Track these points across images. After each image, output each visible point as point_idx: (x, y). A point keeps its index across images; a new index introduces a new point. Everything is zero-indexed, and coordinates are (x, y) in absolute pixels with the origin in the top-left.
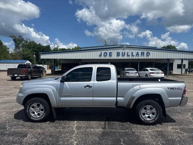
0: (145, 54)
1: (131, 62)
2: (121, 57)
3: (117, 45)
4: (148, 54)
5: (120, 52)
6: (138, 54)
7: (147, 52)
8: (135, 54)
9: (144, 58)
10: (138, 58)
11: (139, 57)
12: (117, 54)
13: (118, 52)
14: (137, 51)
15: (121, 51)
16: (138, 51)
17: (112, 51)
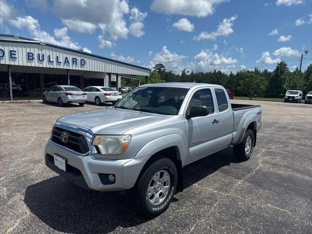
0: (79, 62)
1: (44, 74)
2: (35, 64)
3: (13, 37)
4: (83, 63)
5: (33, 52)
6: (66, 61)
7: (82, 60)
8: (61, 60)
9: (77, 69)
10: (68, 68)
11: (69, 65)
12: (29, 56)
13: (29, 53)
14: (65, 56)
15: (35, 51)
16: (68, 56)
17: (15, 49)
